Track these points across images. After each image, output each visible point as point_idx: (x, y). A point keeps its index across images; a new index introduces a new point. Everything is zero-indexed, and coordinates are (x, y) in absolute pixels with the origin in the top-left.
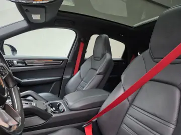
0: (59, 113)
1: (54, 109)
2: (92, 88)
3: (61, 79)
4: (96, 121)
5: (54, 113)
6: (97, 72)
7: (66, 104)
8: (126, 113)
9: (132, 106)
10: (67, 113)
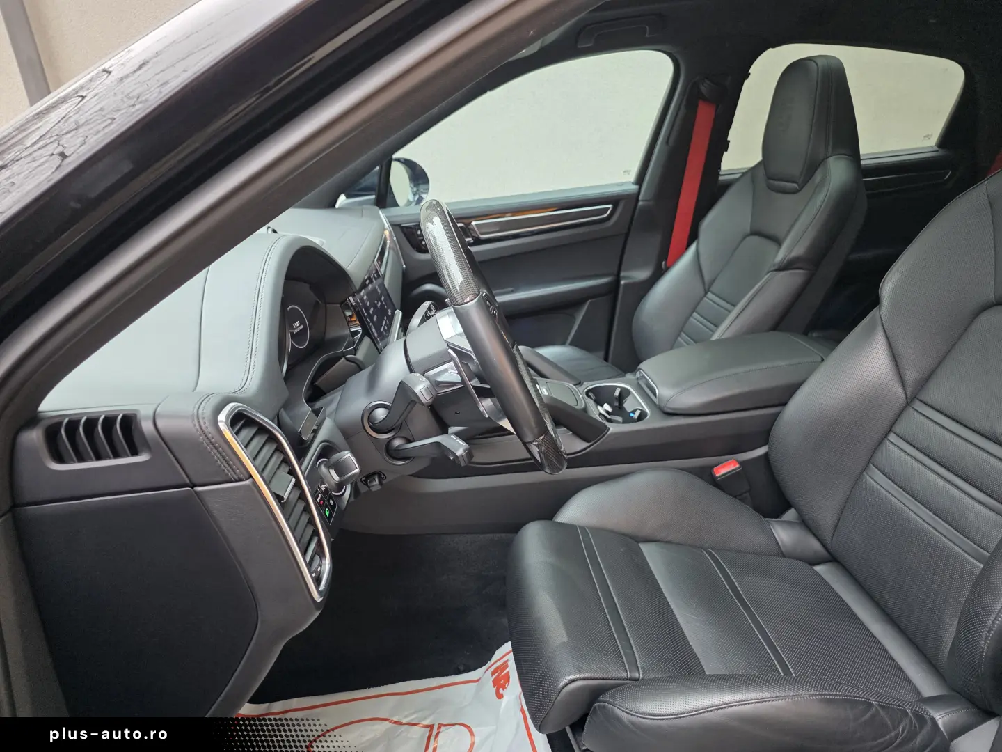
0: (624, 422)
1: (607, 407)
2: (753, 331)
3: (614, 287)
4: (766, 455)
5: (609, 421)
6: (781, 255)
7: (648, 392)
8: (890, 430)
9: (918, 405)
10: (654, 422)
